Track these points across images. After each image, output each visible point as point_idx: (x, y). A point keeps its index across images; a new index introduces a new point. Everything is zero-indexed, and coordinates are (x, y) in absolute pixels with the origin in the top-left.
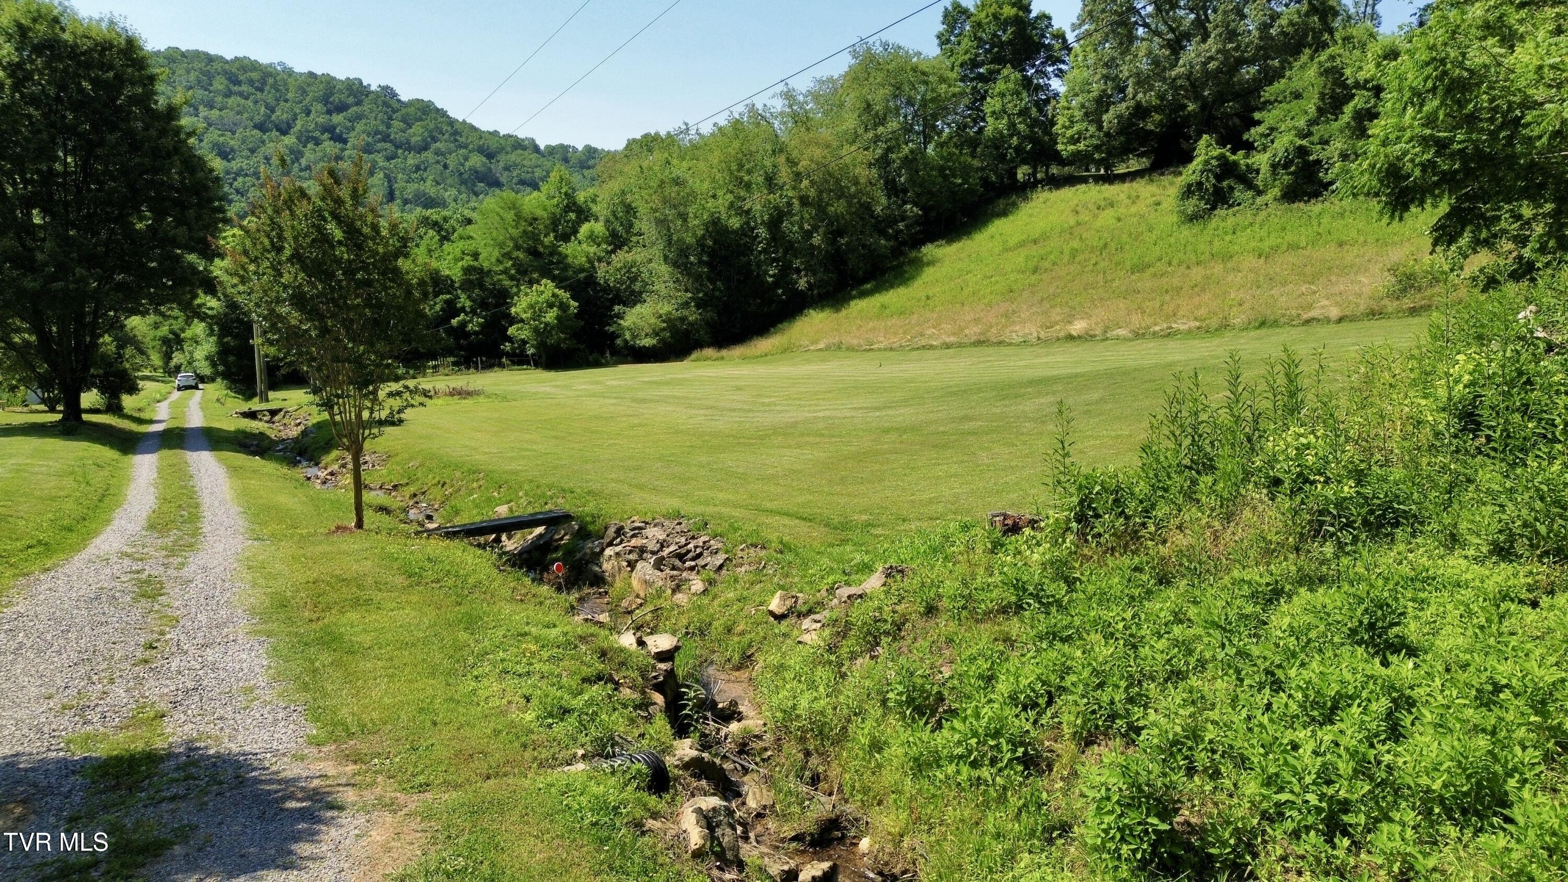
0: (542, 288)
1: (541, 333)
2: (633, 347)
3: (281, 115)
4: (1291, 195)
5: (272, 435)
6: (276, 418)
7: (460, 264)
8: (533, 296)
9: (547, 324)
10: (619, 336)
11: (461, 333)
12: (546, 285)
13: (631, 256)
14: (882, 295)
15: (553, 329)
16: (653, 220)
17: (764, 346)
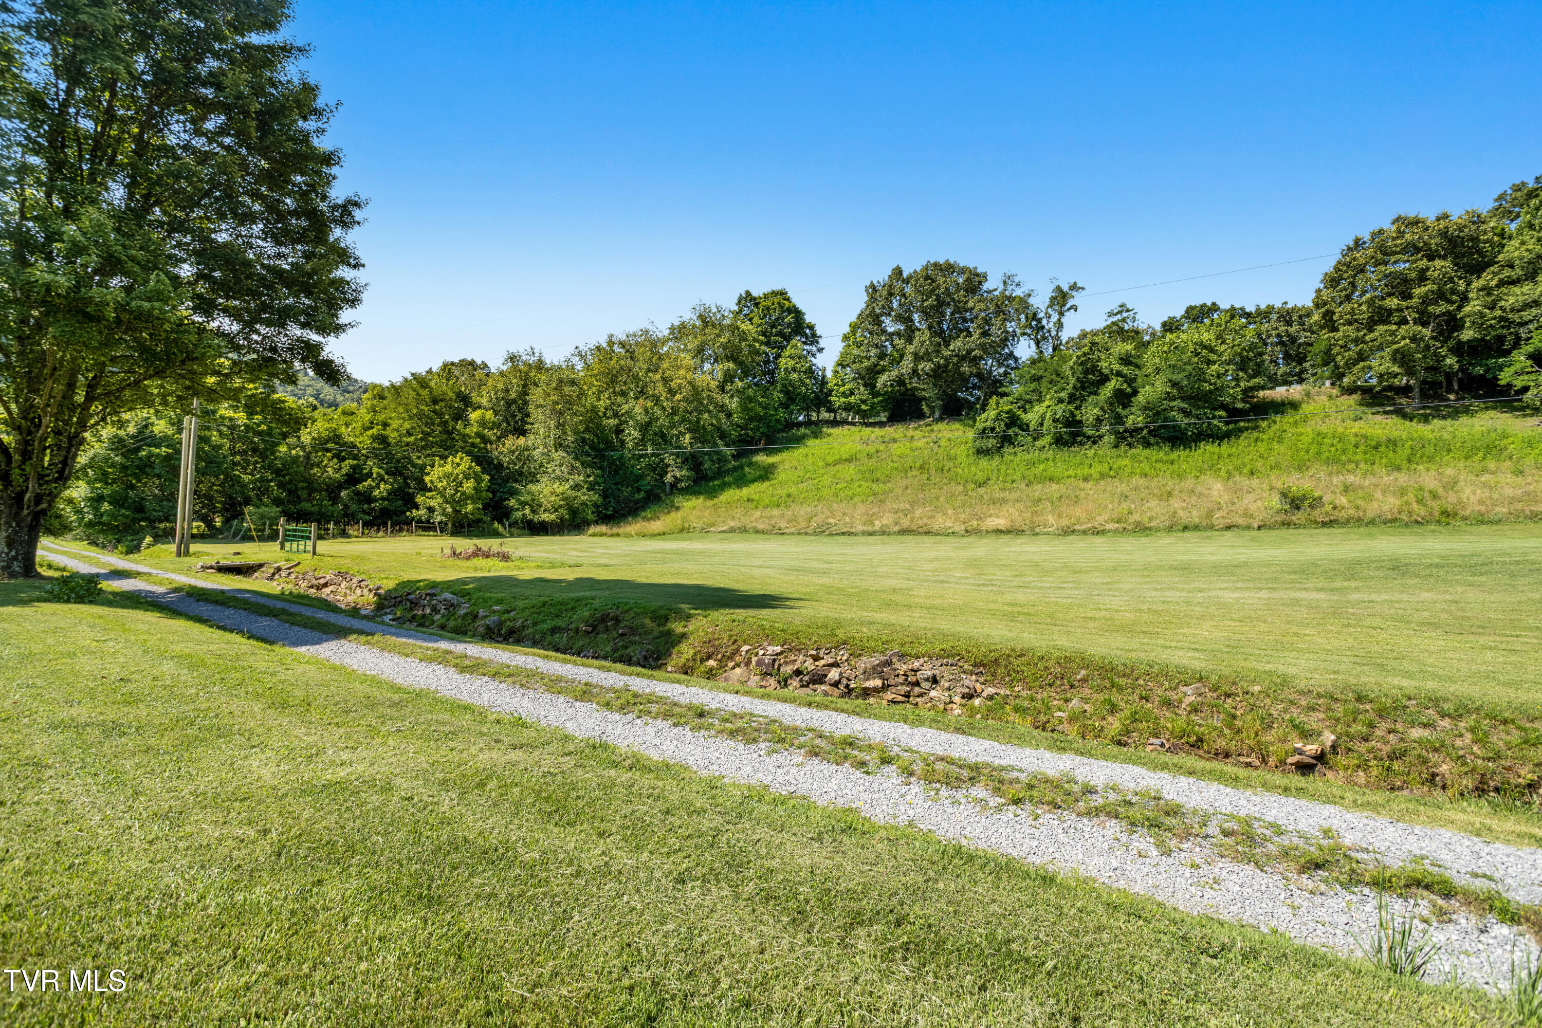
0: (458, 461)
1: (456, 503)
2: (531, 521)
4: (1059, 442)
7: (370, 432)
8: (448, 468)
9: (463, 493)
10: (518, 509)
11: (366, 498)
12: (461, 459)
13: (521, 441)
14: (738, 491)
15: (470, 497)
16: (553, 411)
17: (656, 526)
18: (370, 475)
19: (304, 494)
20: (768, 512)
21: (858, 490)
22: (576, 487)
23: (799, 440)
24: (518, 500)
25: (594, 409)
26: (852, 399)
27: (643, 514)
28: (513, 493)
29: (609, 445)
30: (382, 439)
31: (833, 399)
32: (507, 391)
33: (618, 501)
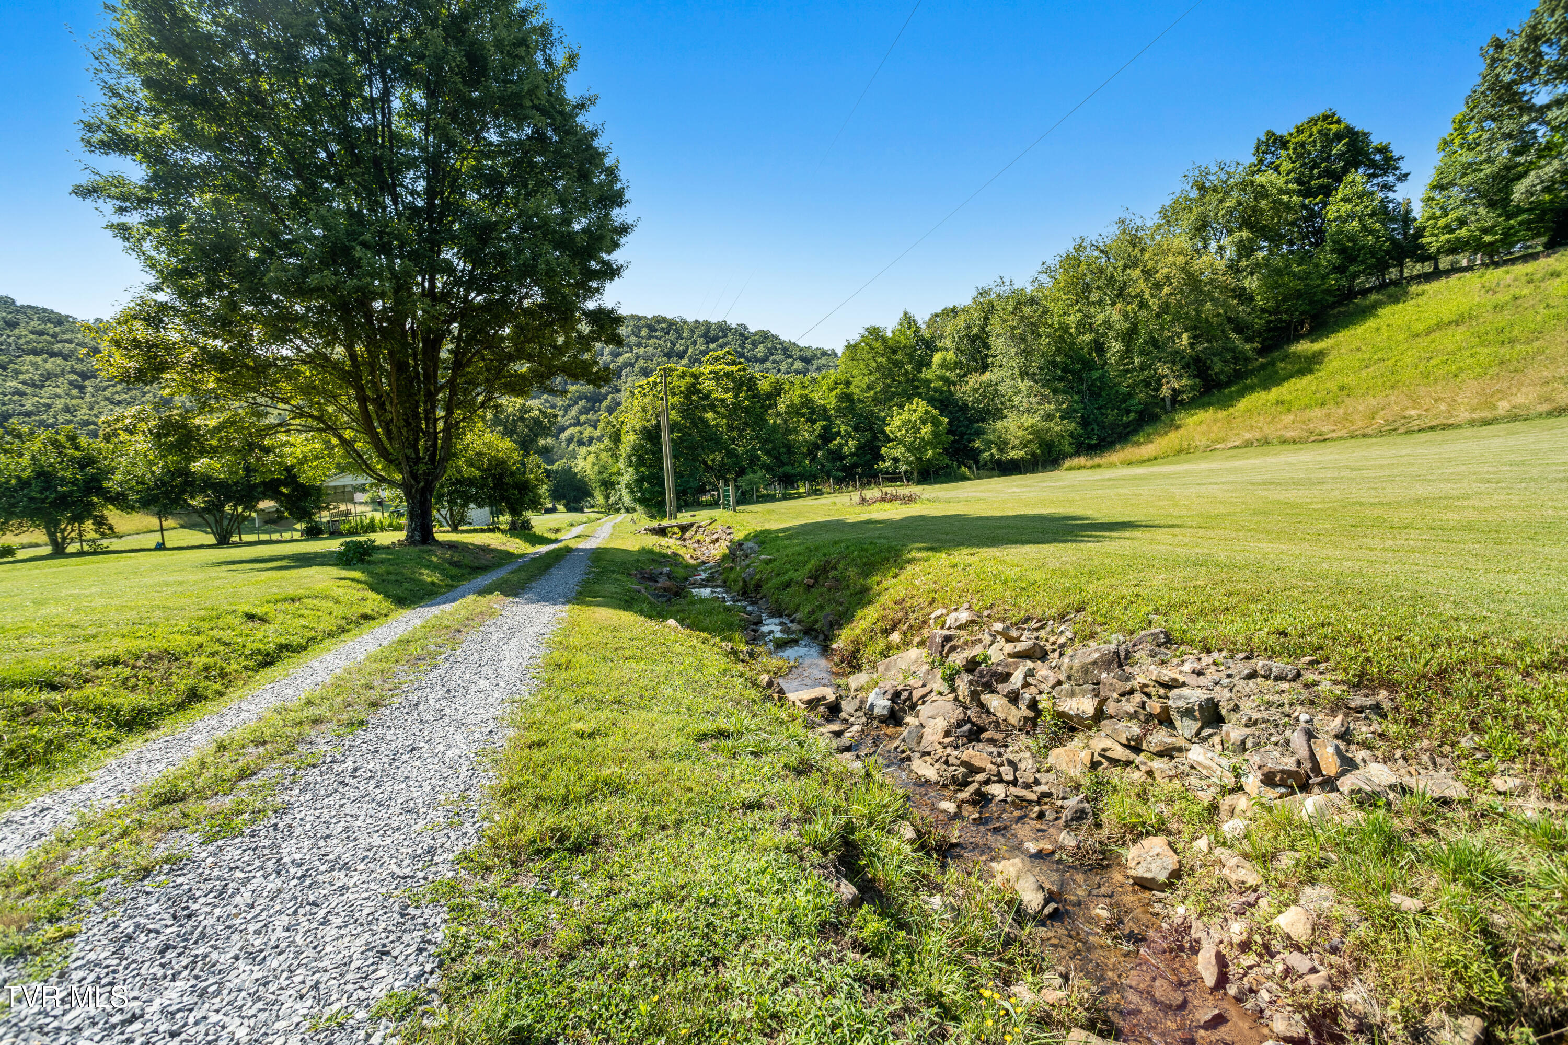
0: (914, 407)
1: (917, 450)
2: (1000, 461)
3: (679, 347)
5: (687, 555)
6: (688, 535)
7: (833, 393)
8: (906, 416)
9: (922, 439)
10: (984, 450)
11: (837, 455)
12: (918, 404)
13: (986, 377)
14: (1263, 394)
15: (929, 443)
16: (1012, 338)
17: (1148, 450)
18: (838, 433)
19: (784, 458)
20: (1308, 414)
21: (1470, 361)
22: (1049, 417)
23: (1366, 312)
24: (983, 440)
25: (1065, 328)
26: (1463, 232)
27: (1135, 439)
28: (979, 433)
29: (1088, 365)
30: (847, 398)
31: (1425, 241)
32: (969, 327)
33: (1104, 428)
